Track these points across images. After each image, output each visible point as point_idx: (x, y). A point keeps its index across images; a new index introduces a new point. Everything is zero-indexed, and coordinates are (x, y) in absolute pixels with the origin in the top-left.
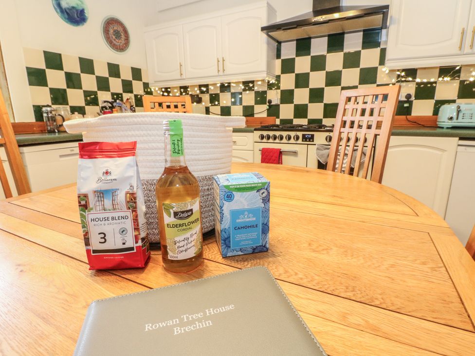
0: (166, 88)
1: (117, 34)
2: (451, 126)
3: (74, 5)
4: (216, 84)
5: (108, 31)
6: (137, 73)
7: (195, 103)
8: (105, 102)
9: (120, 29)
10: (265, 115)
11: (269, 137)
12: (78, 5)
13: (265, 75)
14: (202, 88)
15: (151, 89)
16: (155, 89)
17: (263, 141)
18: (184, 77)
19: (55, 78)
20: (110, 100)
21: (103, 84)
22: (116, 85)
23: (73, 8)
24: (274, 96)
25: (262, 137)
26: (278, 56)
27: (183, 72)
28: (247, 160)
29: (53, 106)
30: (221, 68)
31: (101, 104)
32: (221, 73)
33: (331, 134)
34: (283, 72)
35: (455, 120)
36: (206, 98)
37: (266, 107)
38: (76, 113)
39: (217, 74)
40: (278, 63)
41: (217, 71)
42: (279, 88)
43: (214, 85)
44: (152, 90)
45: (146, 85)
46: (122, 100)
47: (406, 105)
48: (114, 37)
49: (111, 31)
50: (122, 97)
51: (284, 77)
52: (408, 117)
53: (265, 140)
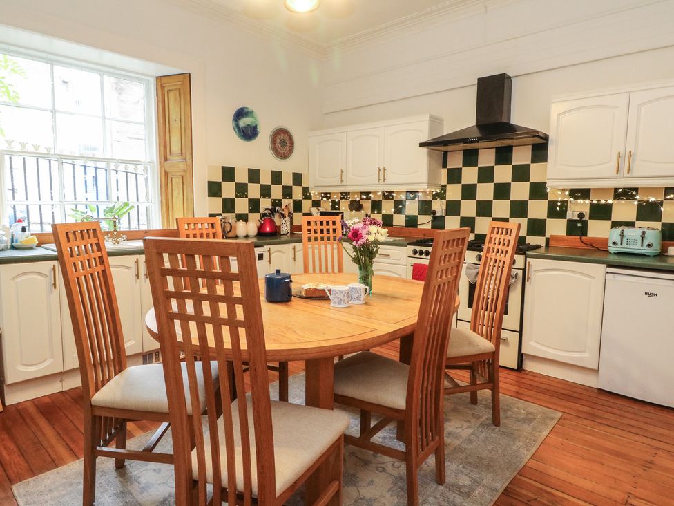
0: (326, 194)
1: (283, 143)
2: (616, 252)
3: (250, 123)
4: (376, 192)
5: (275, 141)
6: (298, 178)
7: (354, 211)
8: (266, 209)
9: (286, 138)
10: (429, 226)
11: (421, 253)
12: (252, 122)
13: (426, 187)
14: (363, 196)
15: (310, 193)
16: (314, 194)
17: (416, 256)
18: (344, 183)
19: (228, 190)
20: (270, 207)
21: (266, 192)
22: (277, 192)
23: (248, 125)
24: (439, 207)
25: (415, 252)
26: (444, 165)
27: (344, 178)
28: (400, 275)
29: (223, 214)
30: (382, 178)
31: (262, 211)
32: (381, 182)
33: (481, 253)
34: (449, 182)
35: (619, 246)
36: (367, 205)
37: (429, 218)
38: (241, 220)
39: (377, 183)
40: (444, 172)
41: (377, 180)
42: (445, 198)
43: (375, 193)
44: (312, 194)
45: (306, 190)
46: (281, 206)
47: (579, 225)
48: (280, 146)
49: (278, 141)
50: (281, 203)
51: (450, 187)
52: (583, 238)
53: (417, 255)
